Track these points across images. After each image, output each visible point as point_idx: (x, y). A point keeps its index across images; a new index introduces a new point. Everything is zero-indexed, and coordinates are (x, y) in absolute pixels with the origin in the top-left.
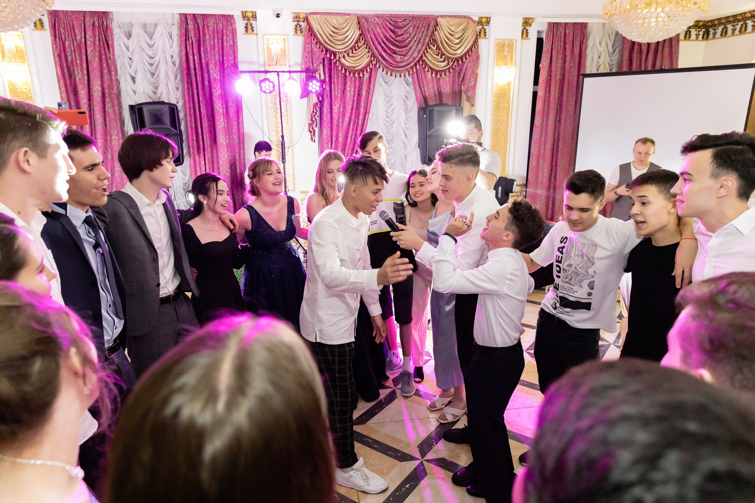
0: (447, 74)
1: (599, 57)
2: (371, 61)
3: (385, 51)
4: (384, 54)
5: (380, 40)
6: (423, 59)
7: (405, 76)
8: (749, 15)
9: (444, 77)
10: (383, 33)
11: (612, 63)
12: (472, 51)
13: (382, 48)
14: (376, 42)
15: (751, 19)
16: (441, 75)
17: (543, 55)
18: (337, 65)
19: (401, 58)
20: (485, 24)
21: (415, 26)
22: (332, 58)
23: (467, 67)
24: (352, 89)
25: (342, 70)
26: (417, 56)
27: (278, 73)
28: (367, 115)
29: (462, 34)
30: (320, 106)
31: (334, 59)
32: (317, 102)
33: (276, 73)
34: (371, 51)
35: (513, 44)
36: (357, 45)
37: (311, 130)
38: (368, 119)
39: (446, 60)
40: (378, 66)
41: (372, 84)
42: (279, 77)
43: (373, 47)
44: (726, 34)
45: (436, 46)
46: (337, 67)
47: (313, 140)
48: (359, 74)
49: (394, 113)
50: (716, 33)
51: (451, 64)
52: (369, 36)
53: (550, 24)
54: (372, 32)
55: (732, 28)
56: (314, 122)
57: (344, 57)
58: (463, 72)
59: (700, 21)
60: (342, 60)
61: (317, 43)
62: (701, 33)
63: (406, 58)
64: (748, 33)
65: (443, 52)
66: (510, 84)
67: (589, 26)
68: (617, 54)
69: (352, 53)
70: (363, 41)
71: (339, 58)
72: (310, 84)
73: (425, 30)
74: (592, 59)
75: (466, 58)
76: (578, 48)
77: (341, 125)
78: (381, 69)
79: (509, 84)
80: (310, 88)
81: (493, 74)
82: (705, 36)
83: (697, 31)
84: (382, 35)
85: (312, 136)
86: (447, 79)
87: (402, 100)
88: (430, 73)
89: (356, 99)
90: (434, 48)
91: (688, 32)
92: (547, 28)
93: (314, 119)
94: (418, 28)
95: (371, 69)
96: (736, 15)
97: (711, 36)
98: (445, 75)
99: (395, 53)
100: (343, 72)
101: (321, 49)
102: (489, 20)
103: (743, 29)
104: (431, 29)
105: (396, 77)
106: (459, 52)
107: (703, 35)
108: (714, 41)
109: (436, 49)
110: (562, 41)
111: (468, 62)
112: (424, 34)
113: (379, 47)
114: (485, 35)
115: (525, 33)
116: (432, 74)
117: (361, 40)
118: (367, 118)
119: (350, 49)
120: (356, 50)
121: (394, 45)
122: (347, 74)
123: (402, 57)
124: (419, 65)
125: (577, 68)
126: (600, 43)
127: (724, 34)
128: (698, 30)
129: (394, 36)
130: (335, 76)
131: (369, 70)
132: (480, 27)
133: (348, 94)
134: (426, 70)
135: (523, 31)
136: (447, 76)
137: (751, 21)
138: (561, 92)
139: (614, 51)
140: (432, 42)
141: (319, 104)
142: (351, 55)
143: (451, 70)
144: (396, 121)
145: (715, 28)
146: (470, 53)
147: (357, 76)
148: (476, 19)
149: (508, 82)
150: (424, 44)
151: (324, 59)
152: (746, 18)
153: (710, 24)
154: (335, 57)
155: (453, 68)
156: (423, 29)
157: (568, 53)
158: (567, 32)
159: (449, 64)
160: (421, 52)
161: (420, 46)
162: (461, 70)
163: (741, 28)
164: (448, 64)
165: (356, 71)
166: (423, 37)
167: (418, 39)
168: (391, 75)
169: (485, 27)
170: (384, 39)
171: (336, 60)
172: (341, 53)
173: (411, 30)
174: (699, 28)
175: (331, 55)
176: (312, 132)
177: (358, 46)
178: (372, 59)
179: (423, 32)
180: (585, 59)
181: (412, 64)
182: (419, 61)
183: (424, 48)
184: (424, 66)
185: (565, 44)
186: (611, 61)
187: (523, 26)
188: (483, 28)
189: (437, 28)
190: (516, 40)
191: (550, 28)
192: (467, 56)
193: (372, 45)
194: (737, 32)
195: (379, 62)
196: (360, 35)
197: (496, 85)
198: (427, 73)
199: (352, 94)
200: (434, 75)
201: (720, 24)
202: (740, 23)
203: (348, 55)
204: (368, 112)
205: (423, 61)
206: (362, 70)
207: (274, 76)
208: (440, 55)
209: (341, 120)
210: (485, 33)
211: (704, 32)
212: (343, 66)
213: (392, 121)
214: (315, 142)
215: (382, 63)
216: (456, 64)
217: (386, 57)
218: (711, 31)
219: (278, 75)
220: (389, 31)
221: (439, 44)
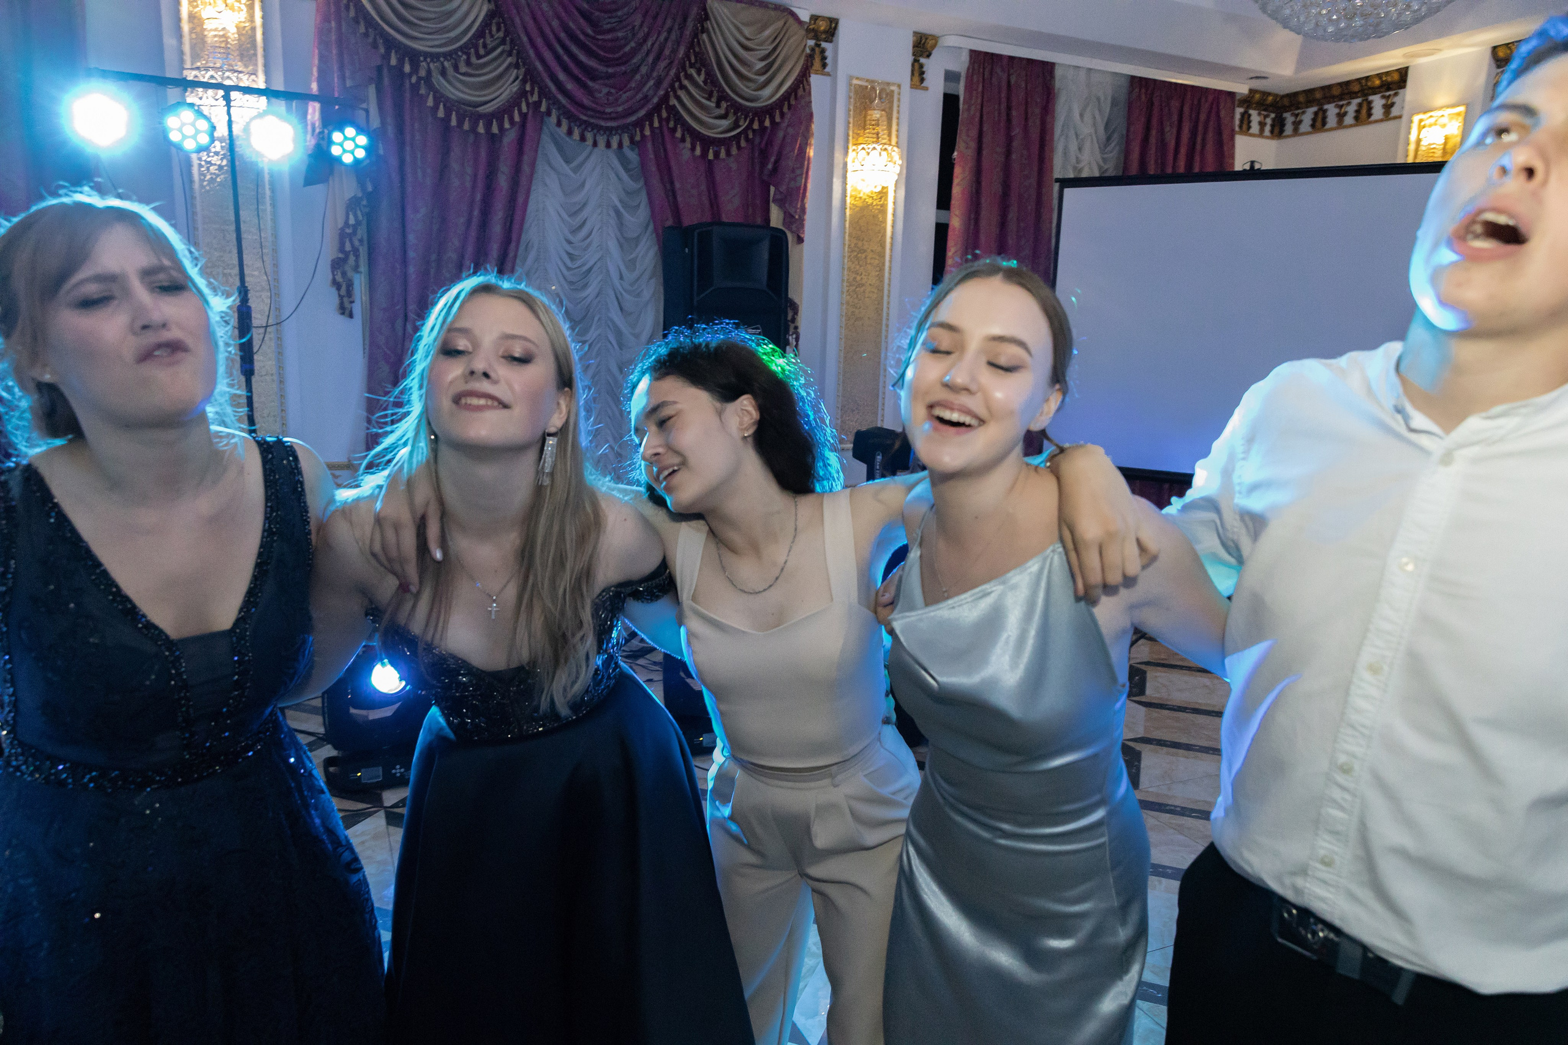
0: (734, 151)
1: (1080, 149)
2: (523, 94)
3: (566, 69)
4: (562, 76)
5: (551, 37)
6: (671, 103)
7: (620, 145)
8: (1377, 82)
9: (724, 160)
10: (559, 18)
11: (1106, 167)
12: (796, 98)
13: (558, 58)
14: (539, 41)
15: (1382, 92)
16: (717, 155)
17: (962, 129)
18: (423, 91)
19: (609, 94)
20: (824, 36)
21: (647, 12)
22: (407, 68)
23: (784, 137)
24: (469, 170)
25: (436, 108)
26: (655, 94)
27: (228, 90)
28: (513, 245)
29: (771, 47)
30: (367, 210)
31: (410, 75)
32: (360, 195)
33: (221, 93)
34: (524, 64)
35: (891, 95)
36: (481, 41)
37: (339, 278)
38: (515, 256)
39: (731, 115)
40: (543, 108)
41: (526, 158)
42: (228, 106)
43: (531, 53)
44: (1324, 123)
45: (703, 72)
46: (425, 99)
47: (347, 312)
48: (488, 126)
49: (589, 245)
50: (1301, 122)
51: (744, 125)
52: (517, 20)
53: (975, 55)
54: (527, 10)
55: (1337, 111)
56: (347, 254)
57: (443, 73)
58: (776, 149)
59: (1269, 94)
60: (438, 80)
61: (356, 21)
62: (1269, 121)
63: (624, 96)
64: (1376, 121)
65: (724, 91)
66: (886, 194)
67: (1058, 72)
68: (1115, 146)
69: (468, 63)
70: (501, 34)
71: (429, 72)
72: (337, 136)
73: (676, 27)
74: (1066, 153)
75: (782, 115)
76: (1038, 122)
77: (432, 271)
78: (553, 119)
79: (883, 193)
80: (335, 151)
81: (845, 164)
82: (1277, 130)
83: (1262, 117)
84: (555, 23)
85: (341, 297)
86: (734, 166)
87: (613, 214)
88: (688, 145)
89: (478, 197)
90: (700, 80)
91: (1246, 116)
92: (966, 65)
93: (348, 247)
94: (655, 17)
95: (524, 116)
96: (1348, 83)
97: (1289, 129)
98: (728, 154)
99: (594, 79)
100: (441, 114)
101: (370, 40)
102: (833, 25)
103: (1364, 111)
104: (690, 24)
105: (595, 144)
106: (767, 92)
107: (1273, 126)
108: (1296, 139)
109: (705, 82)
110: (1004, 100)
111: (788, 126)
112: (673, 36)
113: (548, 55)
114: (824, 65)
115: (918, 74)
116: (693, 149)
117: (494, 29)
118: (511, 254)
119: (461, 48)
120: (479, 57)
121: (590, 52)
122: (454, 122)
123: (613, 91)
124: (660, 117)
125: (1035, 169)
126: (1081, 115)
127: (1319, 124)
128: (1263, 112)
129: (590, 31)
130: (416, 126)
131: (517, 118)
132: (811, 43)
133: (456, 182)
134: (678, 134)
135: (913, 65)
136: (732, 159)
137: (1379, 96)
138: (1003, 224)
139: (1109, 139)
140: (693, 61)
141: (364, 202)
142: (463, 68)
143: (743, 144)
144: (595, 269)
145: (1297, 112)
146: (793, 102)
147: (481, 129)
148: (804, 16)
149: (883, 188)
150: (671, 63)
151: (379, 69)
152: (1370, 88)
153: (1286, 102)
154: (415, 68)
155: (747, 140)
156: (669, 22)
157: (1017, 131)
158: (1013, 80)
159: (739, 126)
160: (665, 84)
161: (662, 64)
162: (770, 143)
163: (1358, 112)
164: (736, 125)
165: (481, 116)
166: (669, 44)
167: (656, 46)
168: (583, 139)
169: (824, 45)
170: (563, 35)
171: (420, 79)
172: (432, 61)
173: (637, 19)
174: (1265, 110)
175: (401, 62)
176: (344, 288)
177: (485, 46)
178: (528, 88)
179: (670, 31)
180: (1052, 150)
181: (642, 113)
182: (657, 109)
183: (673, 72)
184: (671, 124)
185: (1009, 108)
186: (1105, 160)
187: (914, 55)
188: (818, 45)
189: (708, 24)
190: (899, 86)
191: (976, 66)
192: (785, 109)
193: (528, 47)
194: (1349, 119)
195: (548, 99)
196: (491, 15)
197: (853, 193)
198: (681, 145)
199: (468, 185)
200: (698, 152)
201: (1309, 103)
202: (1355, 102)
203: (456, 68)
204: (514, 237)
205: (672, 109)
206: (498, 115)
207: (214, 103)
208: (714, 99)
209: (434, 257)
210: (824, 58)
211: (1273, 120)
212: (439, 97)
213: (585, 268)
214: (351, 316)
215: (556, 102)
216: (756, 126)
217: (570, 86)
218: (1289, 118)
219: (227, 98)
220: (576, 13)
221: (713, 69)
